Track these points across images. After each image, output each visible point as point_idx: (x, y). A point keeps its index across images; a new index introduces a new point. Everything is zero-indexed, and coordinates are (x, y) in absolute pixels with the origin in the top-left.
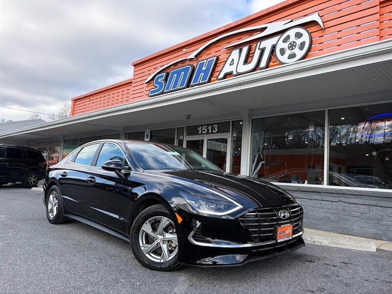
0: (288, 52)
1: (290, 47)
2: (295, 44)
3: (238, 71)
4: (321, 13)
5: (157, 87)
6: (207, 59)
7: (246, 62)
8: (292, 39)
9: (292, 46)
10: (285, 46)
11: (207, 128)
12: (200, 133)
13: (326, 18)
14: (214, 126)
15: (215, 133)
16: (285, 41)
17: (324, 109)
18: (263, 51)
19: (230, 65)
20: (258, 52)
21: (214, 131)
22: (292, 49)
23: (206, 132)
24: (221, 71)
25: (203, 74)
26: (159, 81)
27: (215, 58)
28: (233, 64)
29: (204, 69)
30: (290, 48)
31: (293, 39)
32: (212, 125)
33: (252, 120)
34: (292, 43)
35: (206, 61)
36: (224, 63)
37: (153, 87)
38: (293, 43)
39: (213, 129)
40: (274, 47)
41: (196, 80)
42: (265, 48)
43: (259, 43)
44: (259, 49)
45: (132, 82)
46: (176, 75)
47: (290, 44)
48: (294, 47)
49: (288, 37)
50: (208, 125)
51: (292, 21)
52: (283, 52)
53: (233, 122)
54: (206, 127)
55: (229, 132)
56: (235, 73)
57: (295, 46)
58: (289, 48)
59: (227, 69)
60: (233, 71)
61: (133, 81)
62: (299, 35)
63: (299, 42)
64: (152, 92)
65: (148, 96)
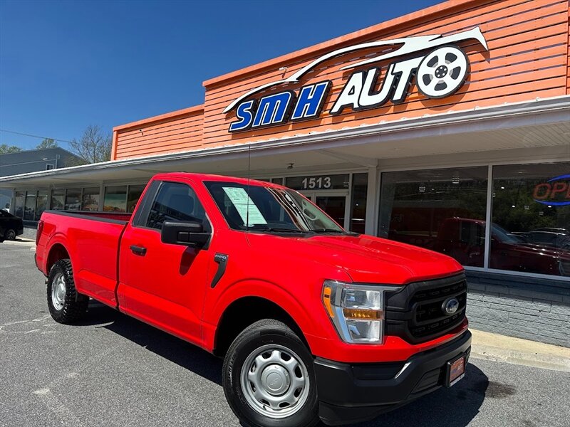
0: (435, 81)
1: (438, 73)
3: (361, 104)
4: (484, 27)
5: (241, 119)
6: (315, 84)
7: (373, 91)
9: (441, 72)
10: (431, 71)
11: (315, 181)
12: (305, 187)
13: (491, 35)
14: (325, 179)
15: (326, 189)
16: (430, 64)
17: (486, 164)
18: (398, 76)
19: (350, 94)
20: (390, 79)
21: (325, 186)
22: (441, 77)
23: (314, 186)
24: (336, 102)
25: (309, 105)
26: (244, 110)
27: (327, 83)
28: (353, 93)
29: (310, 97)
31: (442, 61)
32: (323, 177)
33: (382, 173)
34: (441, 68)
35: (313, 86)
36: (340, 91)
37: (236, 119)
38: (443, 69)
39: (324, 182)
40: (414, 72)
41: (298, 114)
42: (401, 73)
43: (392, 66)
44: (392, 74)
45: (204, 110)
47: (438, 69)
48: (444, 74)
49: (435, 59)
50: (317, 177)
51: (441, 37)
54: (314, 179)
55: (348, 188)
56: (356, 106)
57: (446, 73)
58: (436, 74)
59: (345, 99)
60: (353, 104)
61: (206, 109)
62: (451, 58)
63: (451, 66)
64: (234, 126)
65: (229, 131)
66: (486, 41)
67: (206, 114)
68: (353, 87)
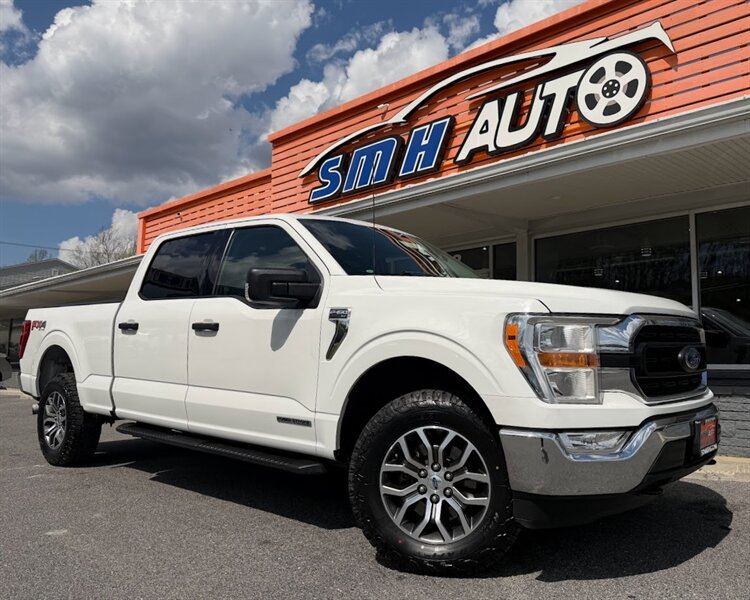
0: (603, 102)
1: (607, 91)
2: (616, 85)
3: (499, 145)
4: (668, 22)
5: (325, 184)
6: (431, 123)
7: (515, 126)
9: (611, 89)
10: (597, 89)
13: (678, 32)
16: (595, 79)
17: (686, 213)
18: (549, 101)
19: (481, 132)
22: (612, 95)
24: (462, 146)
25: (423, 153)
26: (329, 170)
27: (448, 120)
28: (487, 130)
29: (425, 142)
30: (608, 94)
31: (611, 74)
33: (536, 240)
34: (611, 83)
35: (428, 126)
36: (467, 130)
37: (318, 184)
38: (613, 84)
40: (572, 93)
41: (409, 167)
42: (554, 95)
44: (541, 98)
45: (270, 176)
46: (365, 157)
47: (607, 84)
48: (614, 92)
49: (601, 72)
51: (607, 40)
52: (591, 101)
53: (495, 247)
55: (488, 267)
56: (492, 148)
57: (618, 89)
58: (604, 93)
59: (475, 140)
60: (487, 146)
61: (274, 175)
62: (623, 68)
63: (624, 80)
64: (316, 195)
65: (309, 203)
66: (672, 41)
67: (274, 182)
68: (486, 123)
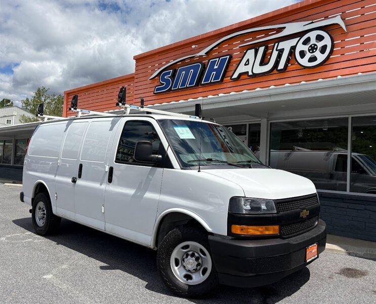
0: (308, 55)
2: (316, 47)
3: (254, 72)
5: (163, 84)
6: (219, 57)
7: (263, 62)
8: (313, 41)
9: (313, 49)
10: (306, 48)
16: (305, 43)
17: (347, 116)
18: (281, 52)
19: (245, 65)
20: (275, 54)
22: (313, 52)
24: (235, 70)
25: (215, 73)
26: (165, 77)
27: (228, 57)
28: (248, 64)
29: (216, 67)
30: (311, 51)
33: (271, 123)
35: (218, 59)
36: (238, 62)
38: (314, 46)
40: (293, 48)
41: (207, 79)
42: (283, 49)
43: (277, 44)
45: (134, 77)
46: (184, 72)
47: (311, 46)
49: (308, 40)
51: (312, 23)
52: (302, 54)
53: (249, 124)
55: (245, 135)
56: (250, 73)
57: (316, 49)
59: (242, 69)
60: (248, 72)
61: (136, 77)
63: (320, 45)
64: (158, 89)
65: (154, 93)
66: (346, 26)
68: (248, 60)
